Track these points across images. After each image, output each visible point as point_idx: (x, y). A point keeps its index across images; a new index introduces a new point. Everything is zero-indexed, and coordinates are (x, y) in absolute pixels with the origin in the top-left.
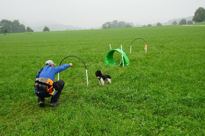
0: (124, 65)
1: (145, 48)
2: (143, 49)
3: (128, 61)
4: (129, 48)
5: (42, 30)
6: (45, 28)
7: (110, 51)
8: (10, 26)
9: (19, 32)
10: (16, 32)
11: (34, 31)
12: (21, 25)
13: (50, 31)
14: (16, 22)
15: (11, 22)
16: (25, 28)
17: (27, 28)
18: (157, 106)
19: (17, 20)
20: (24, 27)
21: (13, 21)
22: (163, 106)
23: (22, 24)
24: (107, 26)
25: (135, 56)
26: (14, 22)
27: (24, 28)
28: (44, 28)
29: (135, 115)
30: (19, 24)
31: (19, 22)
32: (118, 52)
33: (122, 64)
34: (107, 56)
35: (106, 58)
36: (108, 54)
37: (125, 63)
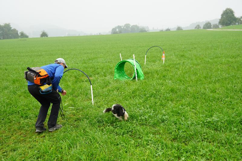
0: (137, 78)
1: (162, 58)
2: (160, 60)
3: (141, 74)
4: (144, 57)
5: (39, 36)
6: (43, 33)
7: (121, 62)
9: (11, 38)
10: (8, 38)
11: (30, 37)
12: (13, 30)
13: (49, 36)
14: (7, 26)
15: (1, 26)
16: (19, 33)
17: (20, 33)
18: (177, 131)
19: (8, 23)
20: (17, 31)
21: (3, 25)
22: (183, 131)
23: (14, 29)
24: (117, 30)
25: (150, 67)
26: (5, 26)
27: (17, 33)
28: (41, 33)
29: (149, 142)
30: (11, 28)
31: (11, 26)
32: (130, 63)
33: (135, 78)
34: (116, 68)
35: (116, 70)
36: (118, 65)
37: (138, 76)
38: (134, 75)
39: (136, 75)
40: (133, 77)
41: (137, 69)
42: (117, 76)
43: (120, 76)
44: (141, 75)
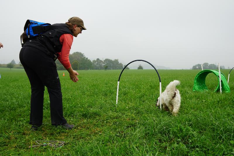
5: (137, 69)
6: (139, 67)
7: (202, 72)
8: (111, 64)
9: (118, 69)
10: (116, 69)
11: (130, 69)
13: (144, 69)
14: (116, 61)
15: (112, 61)
16: (123, 66)
17: (124, 66)
19: (117, 59)
20: (122, 65)
21: (114, 60)
23: (121, 63)
24: (197, 67)
26: (115, 61)
30: (119, 62)
33: (218, 90)
34: (196, 78)
35: (195, 81)
36: (198, 75)
37: (223, 89)
38: (217, 87)
39: (221, 87)
40: (216, 89)
41: (222, 81)
42: (196, 87)
43: (199, 88)
44: (227, 88)
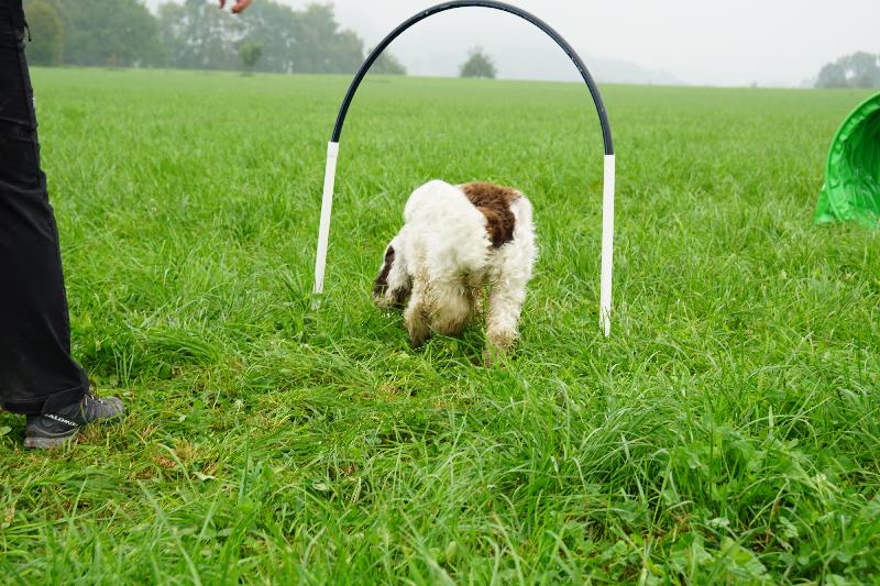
6: (472, 61)
11: (410, 73)
12: (342, 35)
14: (320, 17)
15: (294, 14)
19: (323, 4)
21: (304, 10)
23: (348, 31)
24: (850, 74)
26: (309, 14)
27: (359, 54)
28: (465, 59)
30: (335, 26)
34: (843, 137)
35: (836, 158)
36: (855, 122)
42: (840, 198)
